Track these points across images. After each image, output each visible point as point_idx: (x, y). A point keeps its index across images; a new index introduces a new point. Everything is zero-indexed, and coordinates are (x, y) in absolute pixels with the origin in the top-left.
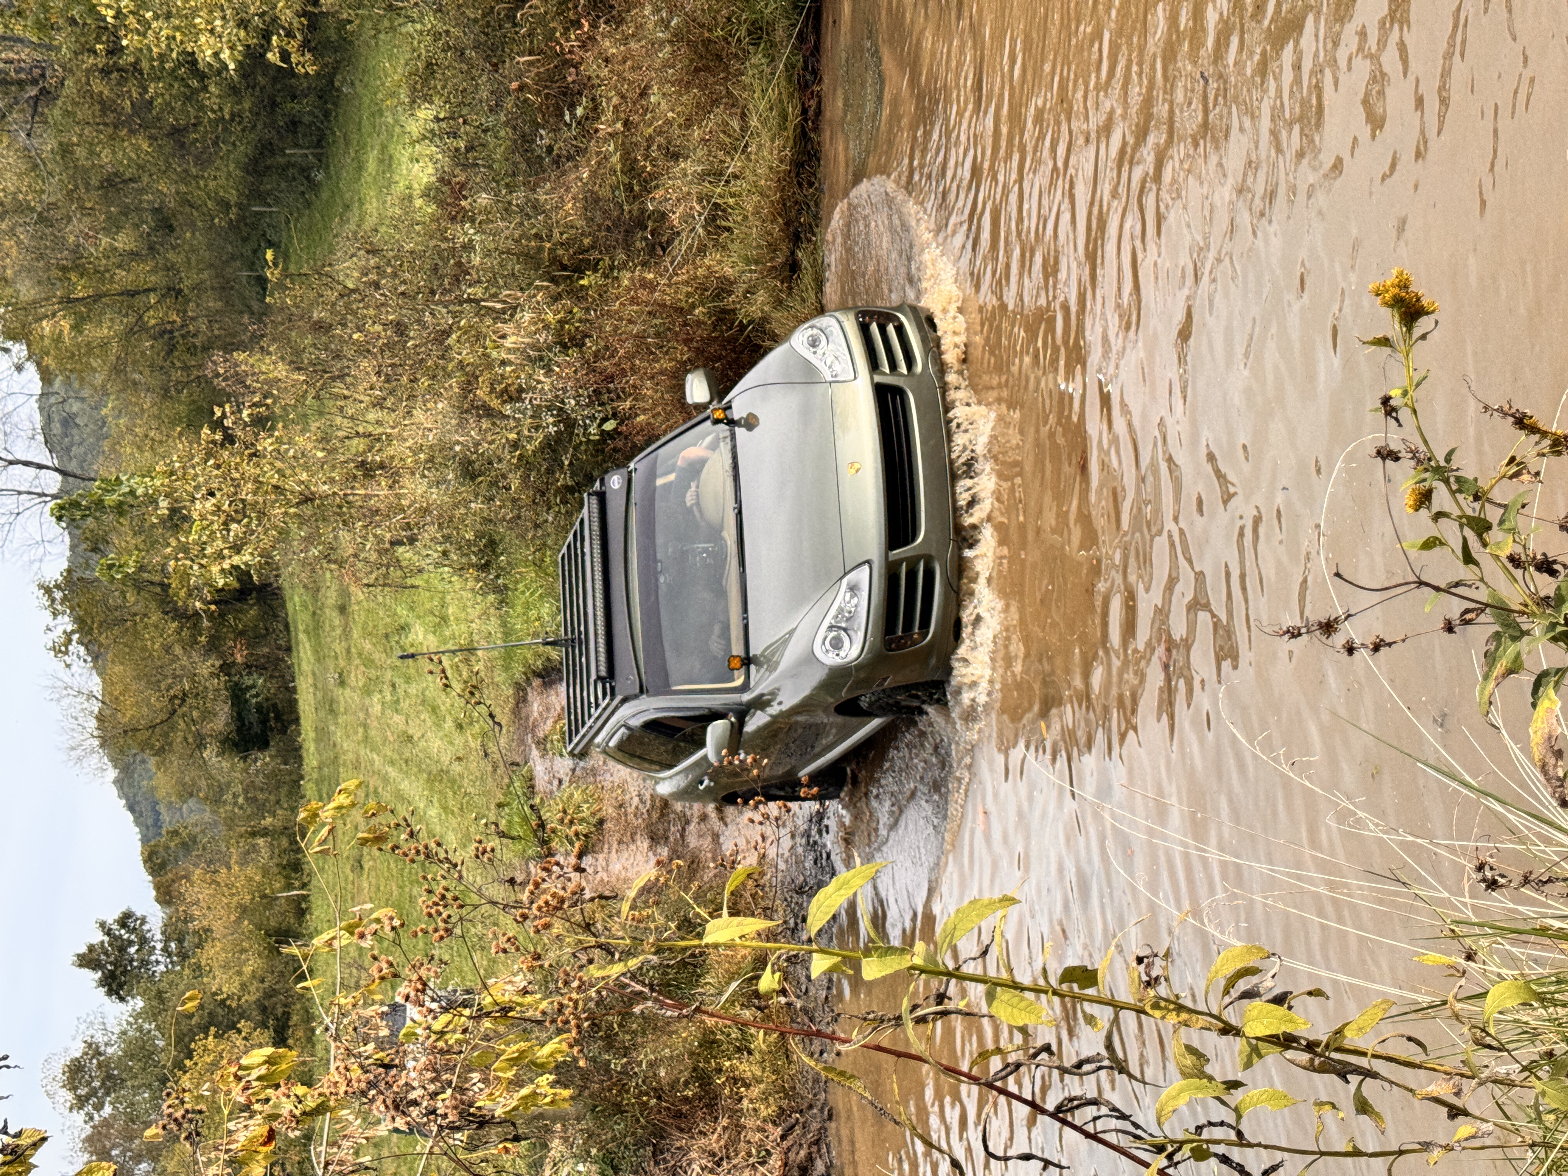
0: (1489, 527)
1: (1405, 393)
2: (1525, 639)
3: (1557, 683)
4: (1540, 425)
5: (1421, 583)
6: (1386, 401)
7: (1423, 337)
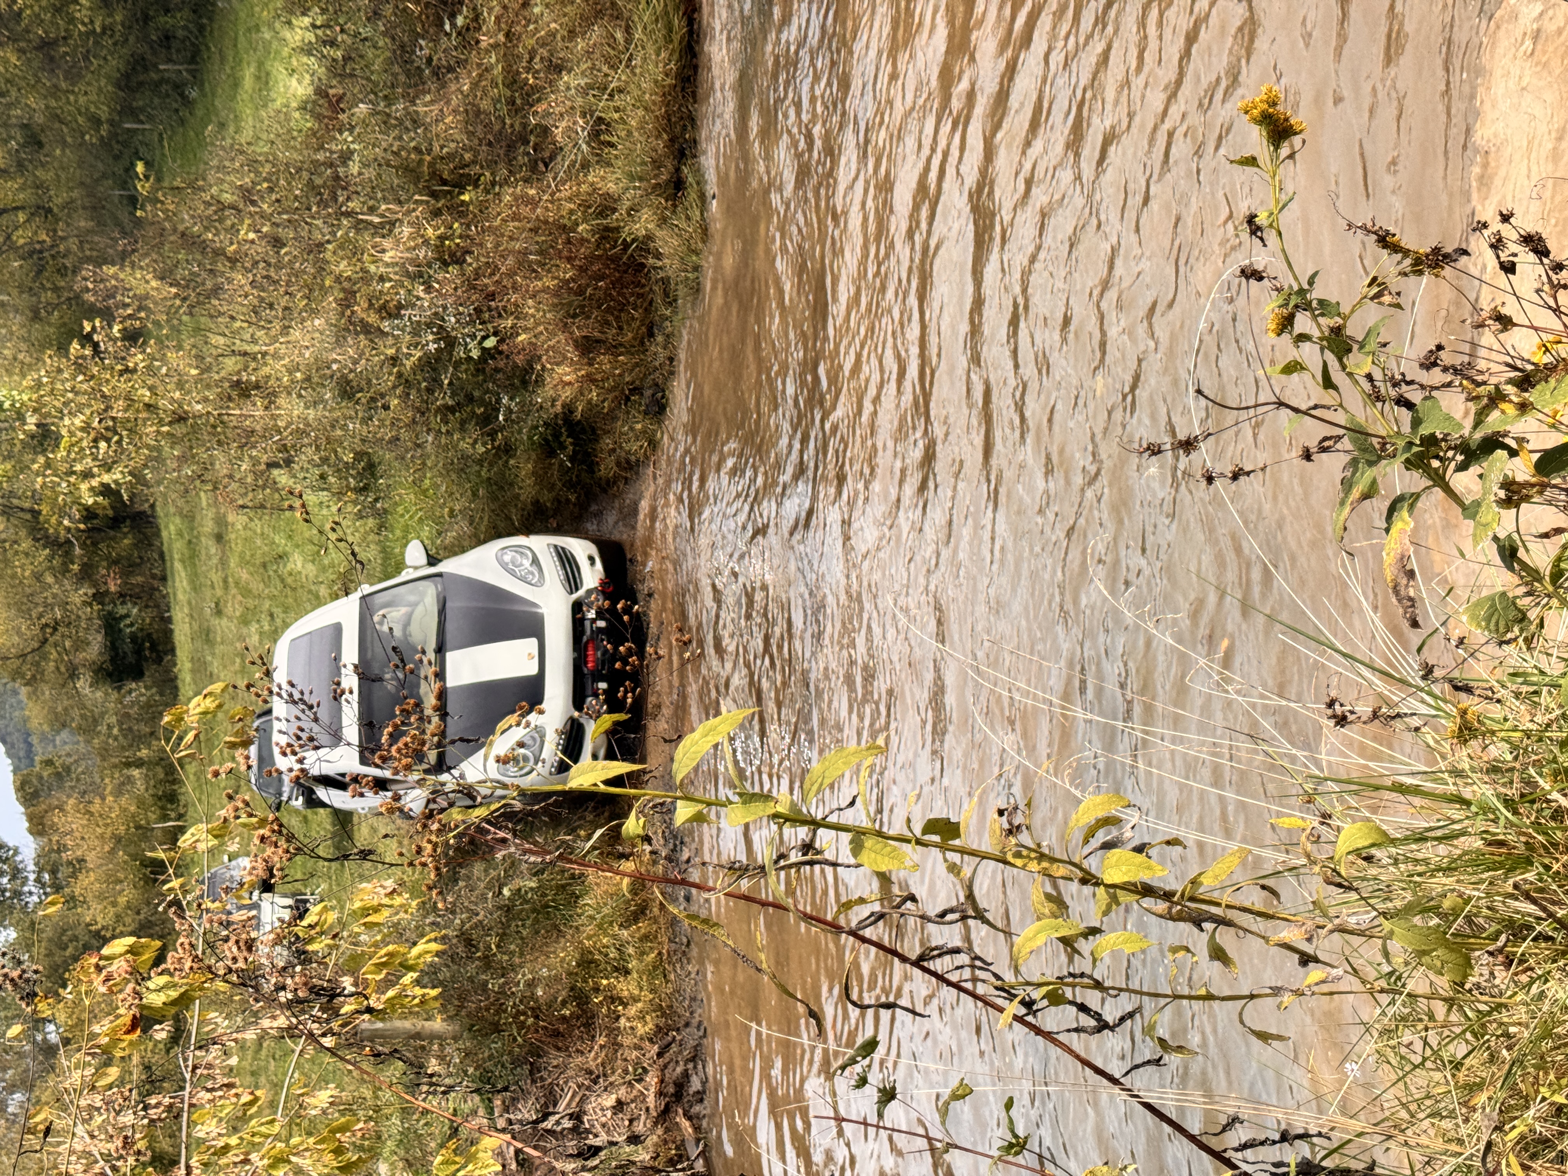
0: (1349, 350)
1: (1270, 214)
2: (1382, 463)
3: (1411, 507)
4: (1403, 244)
5: (1281, 404)
6: (1251, 220)
7: (1291, 157)
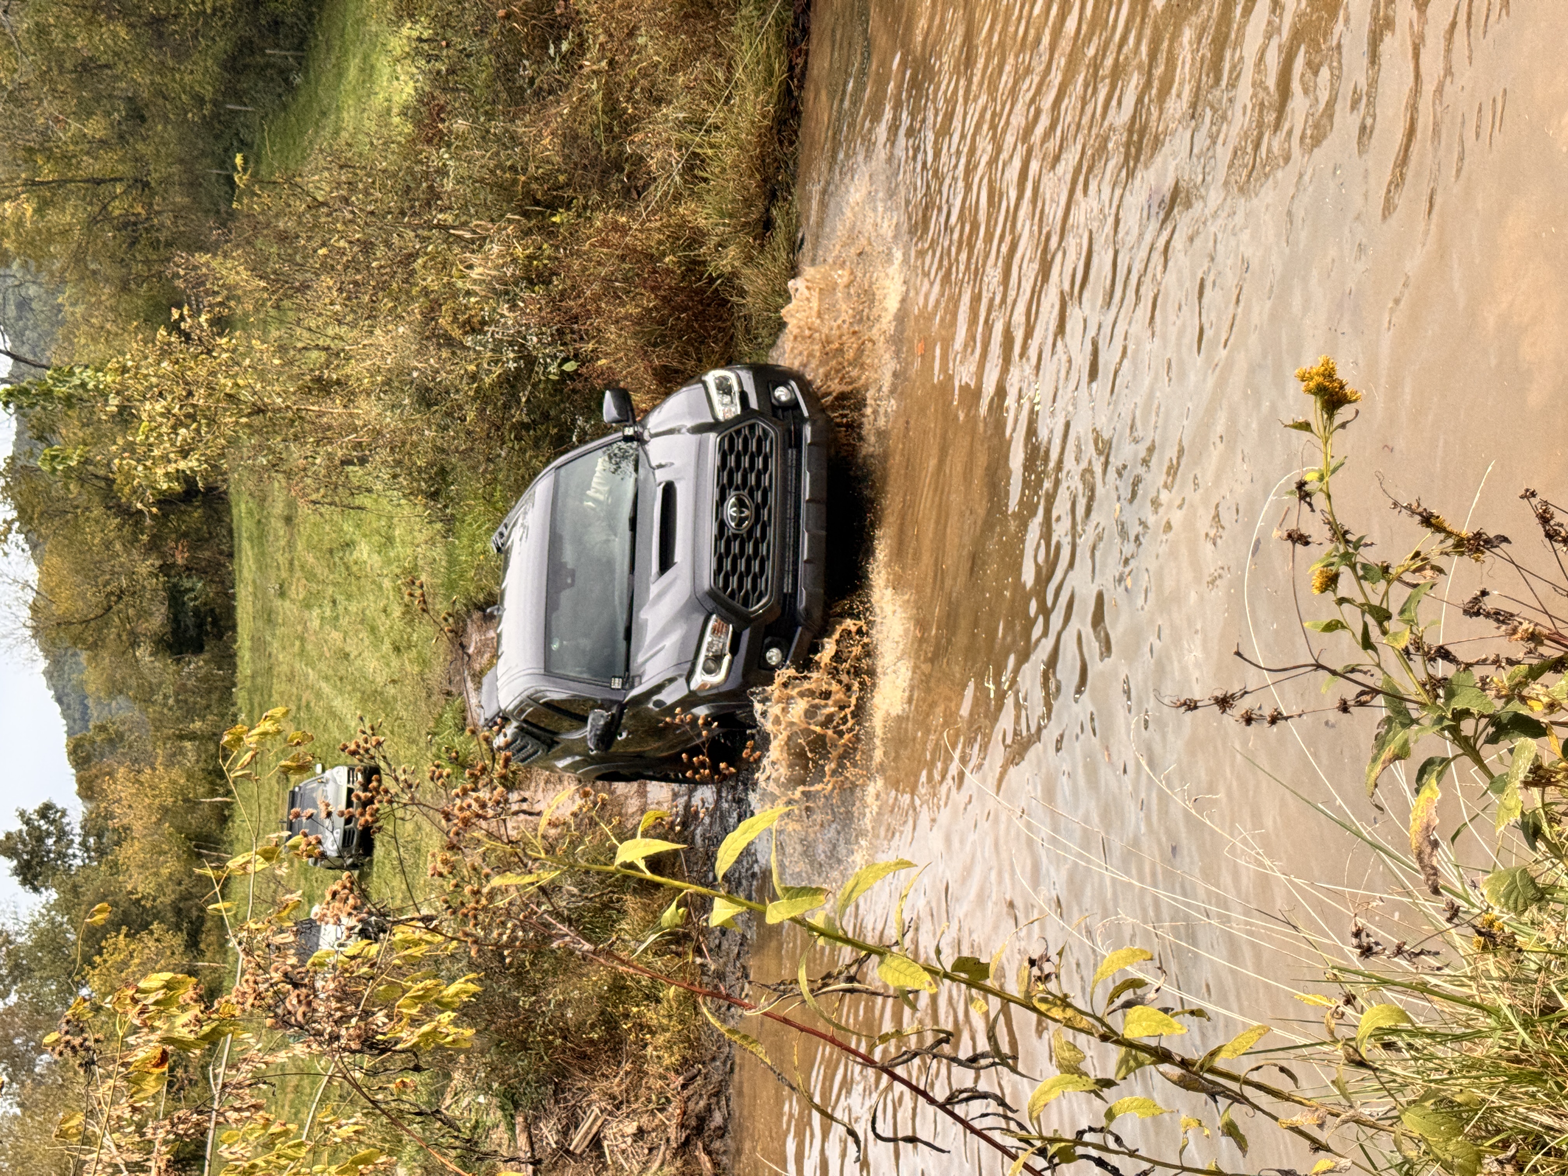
0: (1389, 617)
1: (1321, 478)
2: (1415, 727)
3: (1440, 774)
4: (1446, 525)
5: (1319, 666)
6: (1301, 485)
7: (1343, 426)
